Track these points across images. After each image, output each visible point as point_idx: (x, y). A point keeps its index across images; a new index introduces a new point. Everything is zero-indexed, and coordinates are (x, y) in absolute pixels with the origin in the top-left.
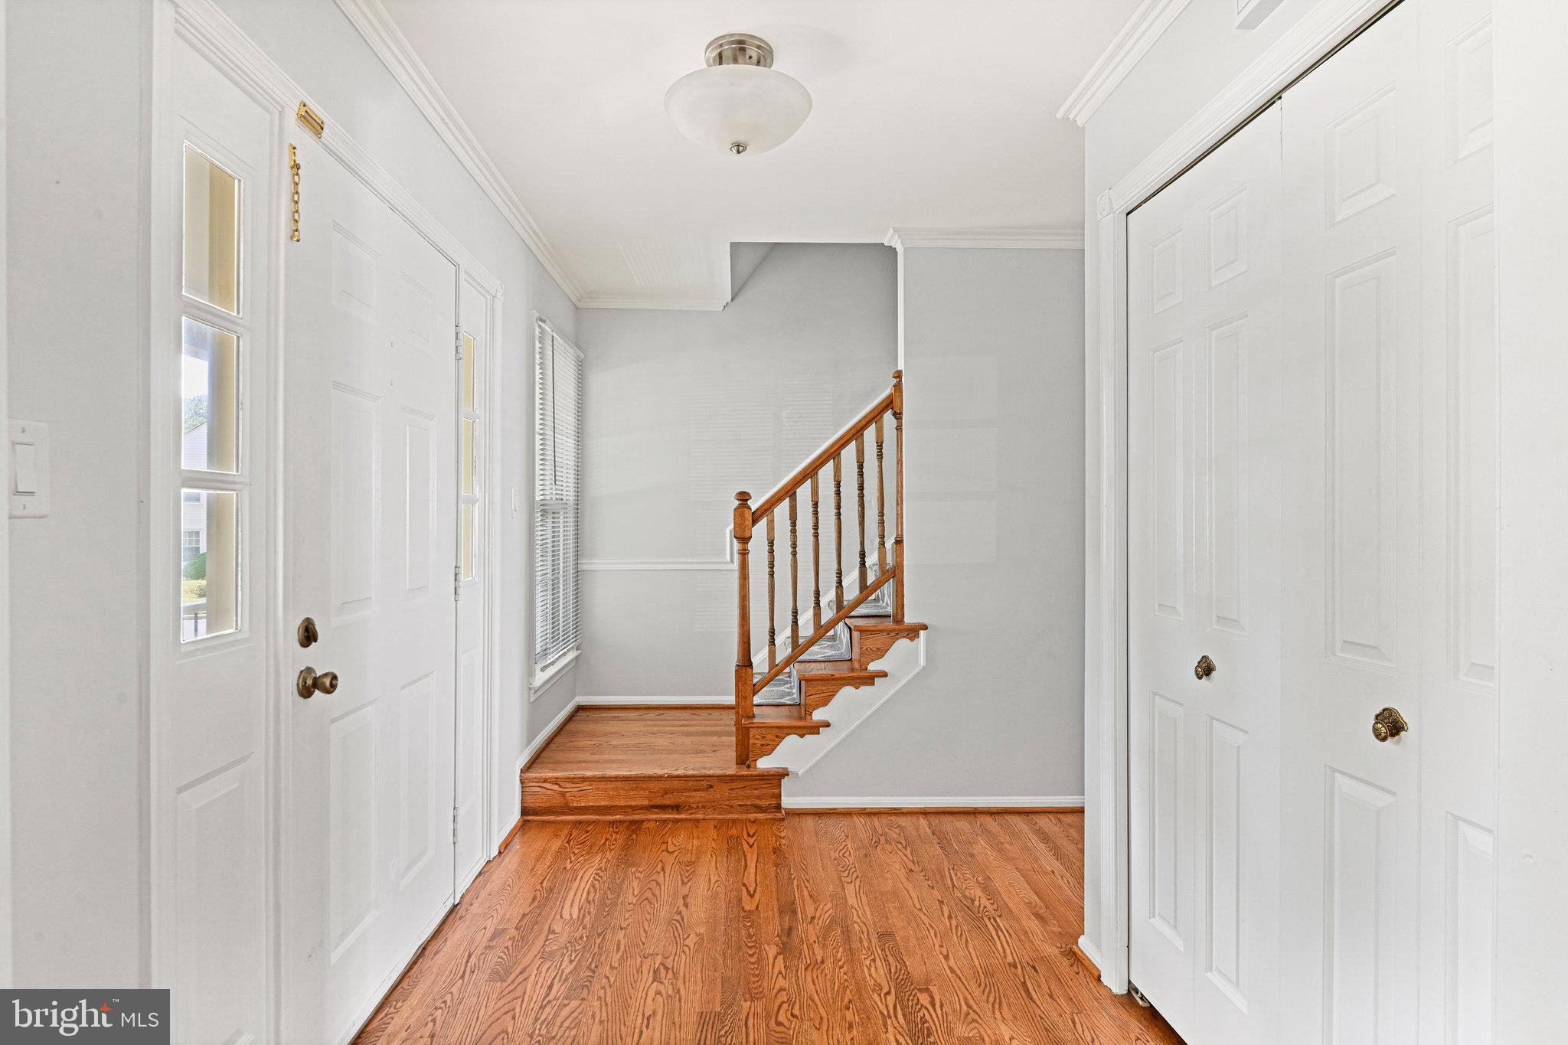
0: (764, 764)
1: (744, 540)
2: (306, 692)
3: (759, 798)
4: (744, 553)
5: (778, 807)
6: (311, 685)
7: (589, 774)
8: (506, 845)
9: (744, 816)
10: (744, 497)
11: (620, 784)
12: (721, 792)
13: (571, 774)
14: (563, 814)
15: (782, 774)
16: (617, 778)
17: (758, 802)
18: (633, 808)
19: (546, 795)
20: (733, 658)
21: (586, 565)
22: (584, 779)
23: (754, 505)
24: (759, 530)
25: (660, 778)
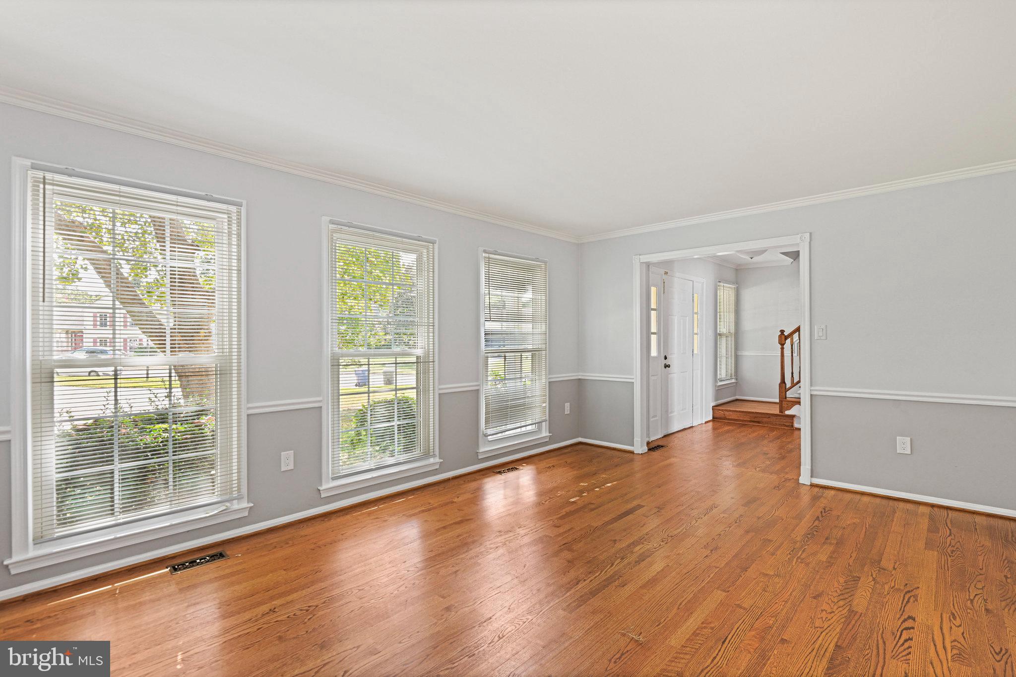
0: (787, 412)
1: (782, 345)
2: (665, 367)
3: (785, 422)
4: (782, 349)
5: (792, 426)
6: (667, 366)
7: (731, 409)
8: (706, 422)
9: (780, 427)
10: (782, 332)
11: (741, 414)
12: (773, 419)
13: (726, 409)
14: (724, 420)
15: (793, 416)
16: (740, 412)
17: (785, 424)
18: (745, 421)
19: (720, 414)
20: (779, 381)
21: (740, 353)
22: (730, 411)
23: (786, 334)
24: (788, 341)
25: (753, 413)
